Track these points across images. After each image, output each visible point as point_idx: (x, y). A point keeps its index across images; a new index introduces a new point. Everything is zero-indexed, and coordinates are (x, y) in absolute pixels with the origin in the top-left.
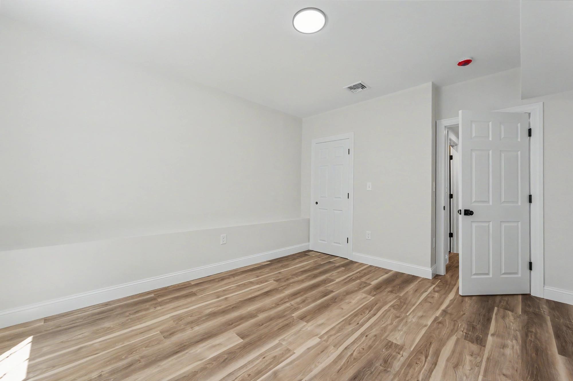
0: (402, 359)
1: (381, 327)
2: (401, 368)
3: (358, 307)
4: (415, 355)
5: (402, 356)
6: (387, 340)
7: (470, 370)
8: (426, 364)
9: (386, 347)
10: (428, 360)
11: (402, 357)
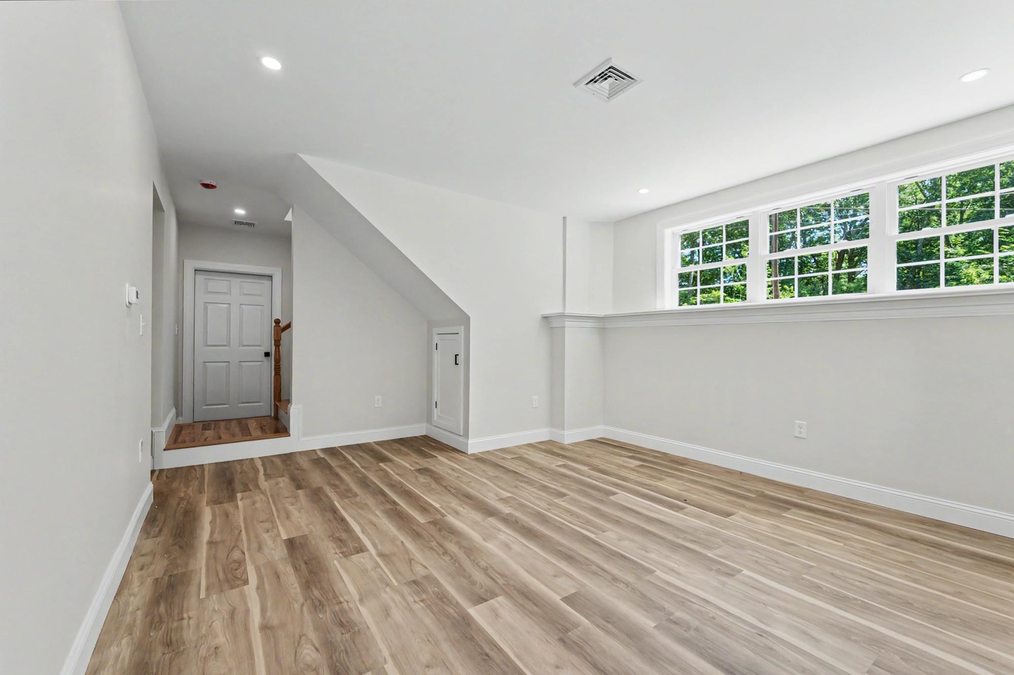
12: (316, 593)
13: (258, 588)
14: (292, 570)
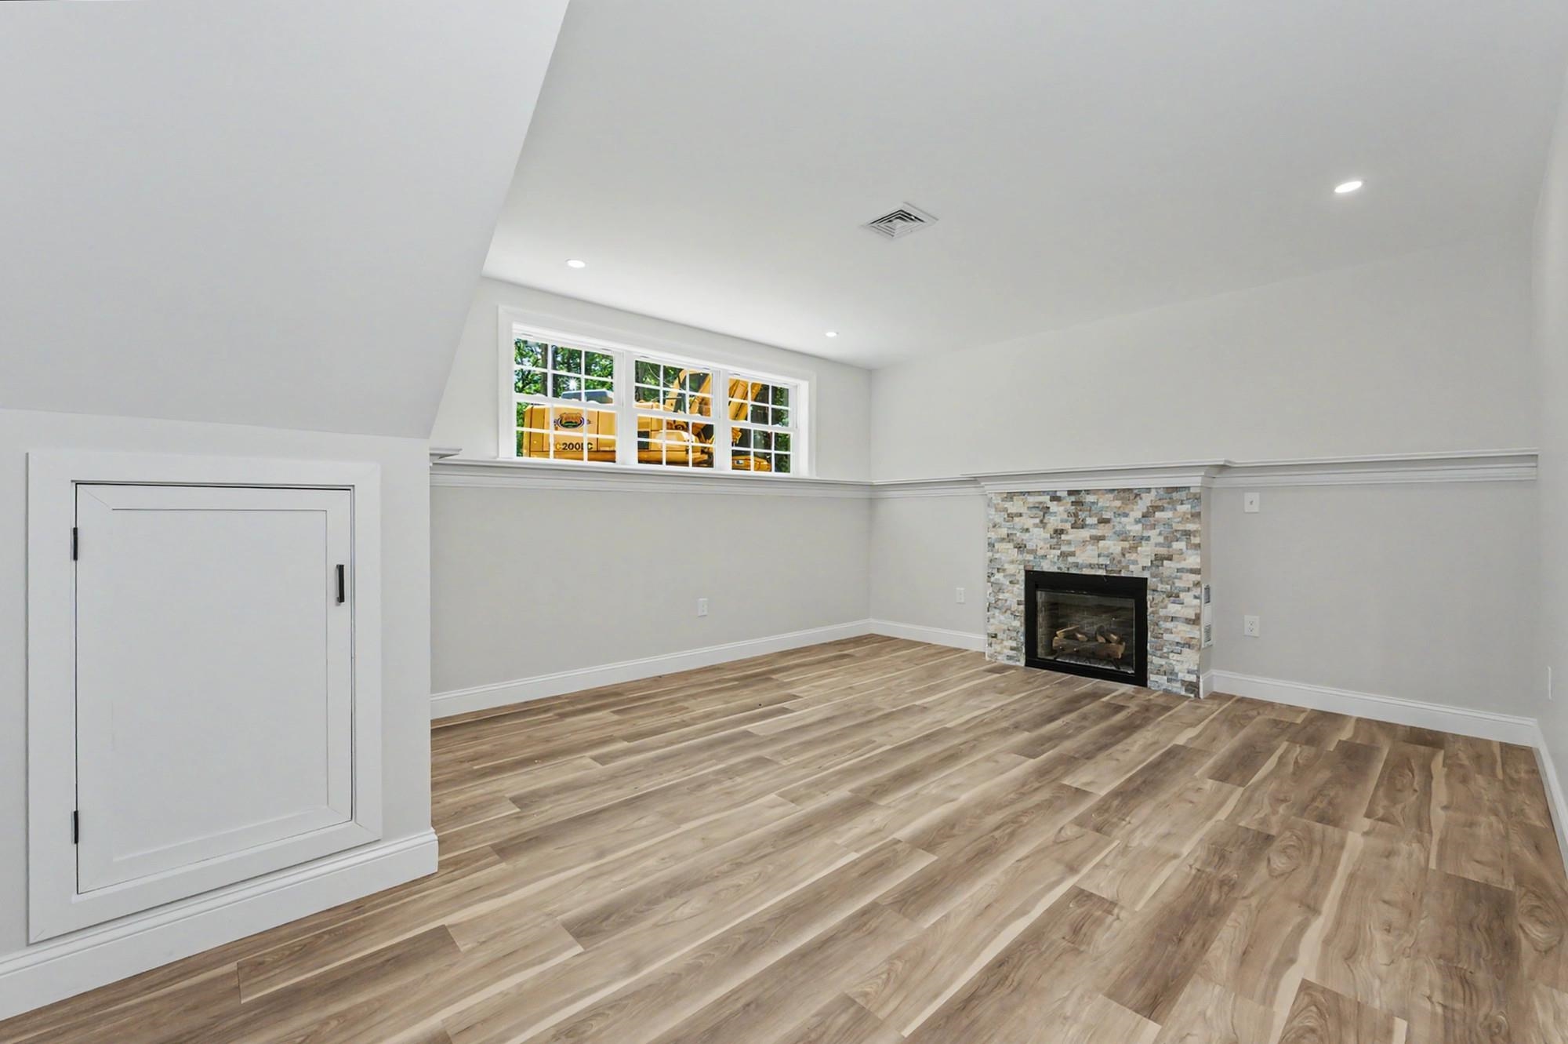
12: (1214, 897)
13: (1292, 961)
14: (1213, 946)
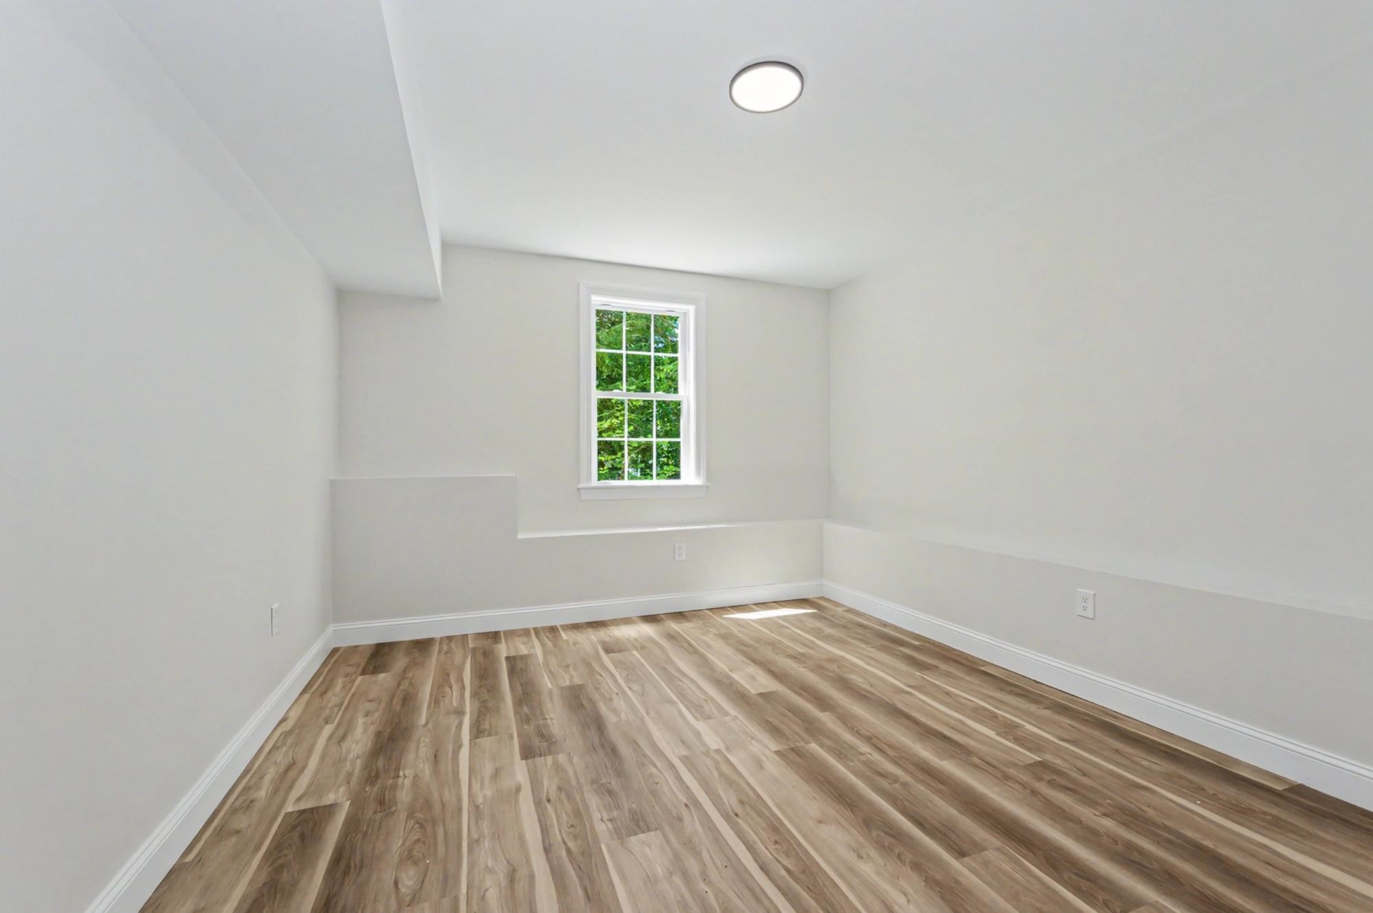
0: (596, 816)
1: (703, 848)
2: (584, 801)
3: (827, 861)
4: (588, 840)
5: (602, 820)
6: (656, 829)
7: (485, 891)
8: (559, 838)
9: (639, 815)
10: (562, 848)
11: (600, 818)
